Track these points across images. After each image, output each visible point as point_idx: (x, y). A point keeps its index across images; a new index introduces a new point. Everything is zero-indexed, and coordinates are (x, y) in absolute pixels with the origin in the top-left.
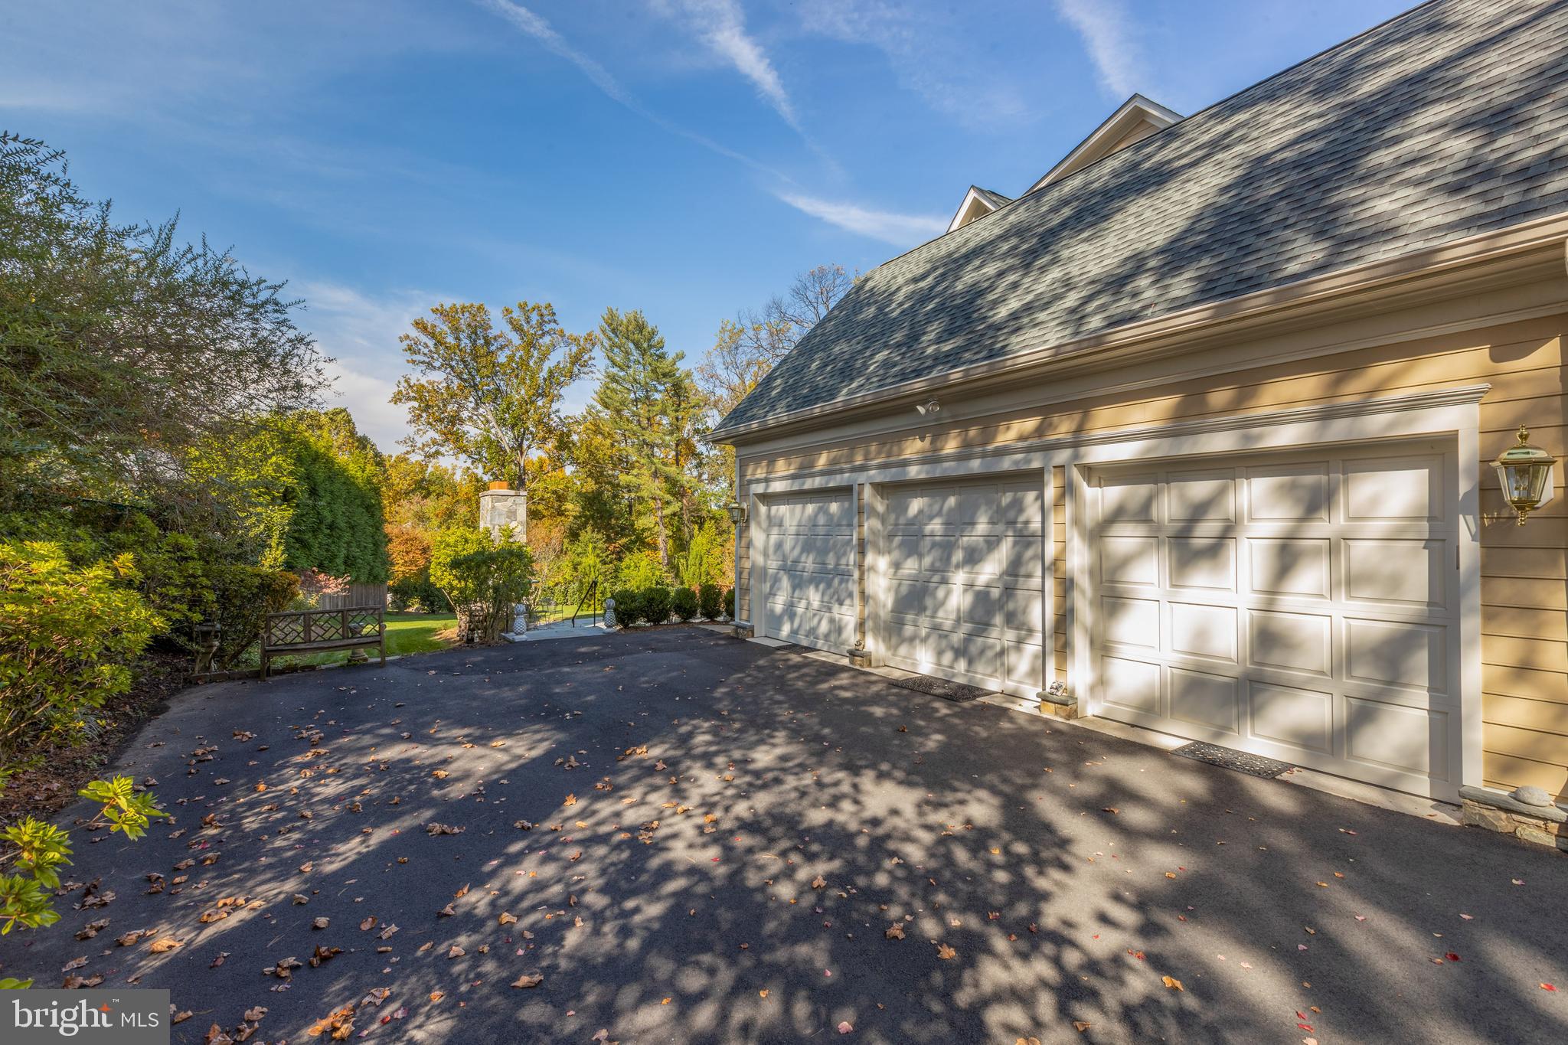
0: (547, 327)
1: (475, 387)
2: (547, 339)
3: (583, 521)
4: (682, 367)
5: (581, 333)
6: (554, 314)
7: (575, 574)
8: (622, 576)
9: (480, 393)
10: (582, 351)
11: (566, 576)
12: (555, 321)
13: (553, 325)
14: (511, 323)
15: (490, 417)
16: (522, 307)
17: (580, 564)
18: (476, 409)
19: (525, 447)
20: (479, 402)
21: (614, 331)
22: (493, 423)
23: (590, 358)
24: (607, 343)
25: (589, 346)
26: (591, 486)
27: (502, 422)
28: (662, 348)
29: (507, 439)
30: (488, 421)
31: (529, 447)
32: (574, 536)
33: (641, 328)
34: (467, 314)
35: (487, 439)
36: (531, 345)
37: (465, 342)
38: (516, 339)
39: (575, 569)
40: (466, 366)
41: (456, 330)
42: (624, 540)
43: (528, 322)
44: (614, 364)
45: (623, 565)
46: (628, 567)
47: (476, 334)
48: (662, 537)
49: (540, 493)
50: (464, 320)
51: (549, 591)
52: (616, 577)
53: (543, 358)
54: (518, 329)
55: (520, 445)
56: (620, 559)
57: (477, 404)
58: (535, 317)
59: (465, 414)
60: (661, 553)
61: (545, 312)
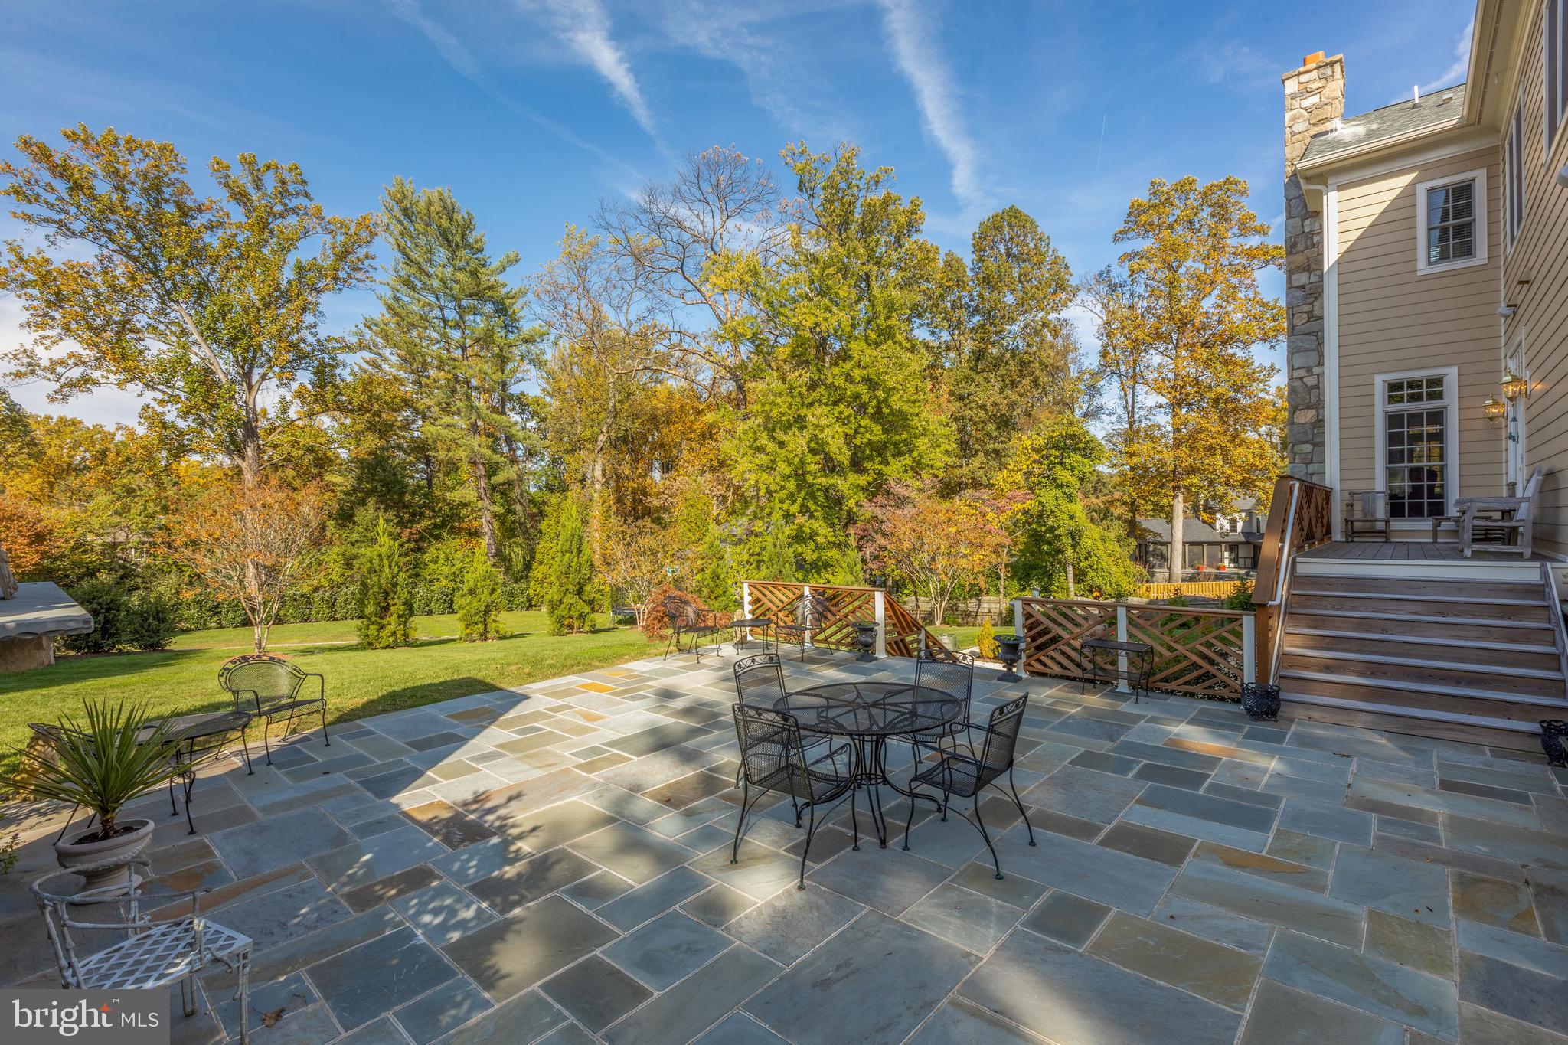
0: (292, 203)
1: (156, 272)
2: (292, 221)
3: (358, 497)
4: (511, 281)
5: (352, 217)
6: (304, 182)
7: (348, 573)
8: (425, 573)
9: (169, 285)
10: (355, 241)
11: (333, 576)
12: (307, 195)
13: (301, 201)
14: (227, 185)
15: (190, 326)
16: (249, 163)
17: (356, 557)
18: (162, 312)
19: (255, 378)
20: (165, 298)
21: (406, 212)
22: (196, 336)
23: (367, 257)
24: (396, 228)
25: (364, 235)
26: (371, 442)
27: (211, 335)
28: (481, 250)
29: (224, 366)
30: (184, 333)
31: (264, 377)
32: (345, 517)
33: (450, 212)
34: (138, 154)
35: (183, 360)
36: (263, 225)
37: (134, 199)
38: (238, 214)
39: (349, 565)
40: (139, 238)
41: (116, 176)
42: (425, 523)
43: (259, 188)
44: (410, 261)
45: (427, 557)
46: (435, 561)
47: (160, 192)
48: (486, 515)
49: (286, 448)
50: (133, 166)
51: (303, 601)
52: (417, 575)
53: (284, 249)
54: (240, 197)
55: (248, 376)
56: (419, 550)
57: (163, 303)
58: (270, 182)
59: (140, 320)
60: (485, 541)
61: (287, 176)
